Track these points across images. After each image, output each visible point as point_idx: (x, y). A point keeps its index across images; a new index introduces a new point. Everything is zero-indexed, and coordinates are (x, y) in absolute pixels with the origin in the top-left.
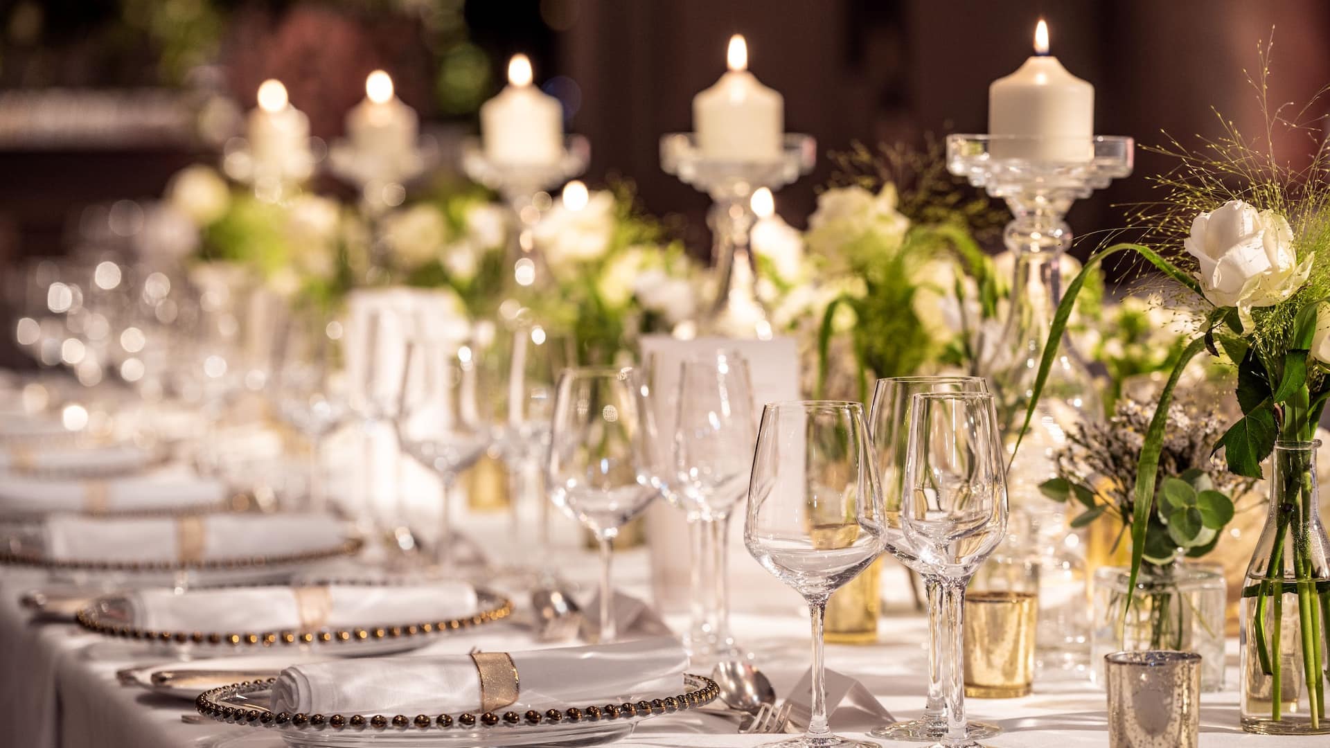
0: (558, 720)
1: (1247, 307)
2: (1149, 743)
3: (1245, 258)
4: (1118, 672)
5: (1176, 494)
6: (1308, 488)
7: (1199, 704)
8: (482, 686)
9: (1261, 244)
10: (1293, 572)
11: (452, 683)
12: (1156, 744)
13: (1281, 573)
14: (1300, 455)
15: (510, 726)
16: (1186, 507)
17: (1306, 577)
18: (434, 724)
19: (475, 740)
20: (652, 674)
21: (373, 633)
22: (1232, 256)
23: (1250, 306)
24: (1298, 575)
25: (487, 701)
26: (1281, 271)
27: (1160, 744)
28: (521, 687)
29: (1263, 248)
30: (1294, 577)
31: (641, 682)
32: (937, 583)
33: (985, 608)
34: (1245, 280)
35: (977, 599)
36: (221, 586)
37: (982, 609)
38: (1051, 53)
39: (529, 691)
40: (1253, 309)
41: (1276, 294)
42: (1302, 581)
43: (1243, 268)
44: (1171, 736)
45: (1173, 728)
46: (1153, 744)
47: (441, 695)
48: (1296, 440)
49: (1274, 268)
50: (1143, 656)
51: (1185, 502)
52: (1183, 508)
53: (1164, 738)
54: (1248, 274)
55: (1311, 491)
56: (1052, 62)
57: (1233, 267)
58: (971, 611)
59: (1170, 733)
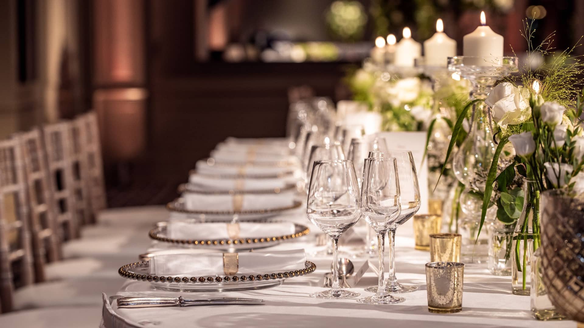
0: (236, 280)
1: (506, 125)
2: (439, 299)
3: (505, 105)
4: (429, 270)
5: (505, 198)
6: (538, 197)
7: (463, 284)
8: (224, 265)
9: (513, 100)
10: (532, 231)
11: (212, 264)
12: (442, 299)
13: (527, 232)
14: (535, 184)
15: (243, 281)
16: (509, 203)
17: (537, 233)
18: (198, 281)
19: (220, 286)
20: (290, 263)
21: (260, 240)
22: (499, 104)
23: (507, 125)
24: (534, 232)
25: (226, 271)
26: (521, 110)
27: (443, 300)
28: (239, 267)
29: (513, 101)
30: (532, 233)
31: (287, 266)
32: (391, 231)
33: (439, 240)
34: (505, 113)
35: (437, 236)
36: (213, 221)
37: (438, 240)
38: (486, 25)
39: (242, 268)
40: (509, 125)
41: (516, 119)
42: (536, 234)
43: (504, 109)
44: (448, 297)
45: (450, 293)
46: (440, 300)
47: (207, 268)
48: (533, 178)
49: (518, 110)
50: (446, 264)
51: (508, 201)
52: (508, 203)
53: (445, 297)
54: (506, 112)
55: (539, 198)
56: (488, 28)
57: (500, 109)
58: (434, 241)
59: (447, 295)
